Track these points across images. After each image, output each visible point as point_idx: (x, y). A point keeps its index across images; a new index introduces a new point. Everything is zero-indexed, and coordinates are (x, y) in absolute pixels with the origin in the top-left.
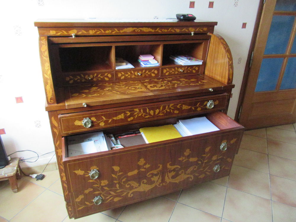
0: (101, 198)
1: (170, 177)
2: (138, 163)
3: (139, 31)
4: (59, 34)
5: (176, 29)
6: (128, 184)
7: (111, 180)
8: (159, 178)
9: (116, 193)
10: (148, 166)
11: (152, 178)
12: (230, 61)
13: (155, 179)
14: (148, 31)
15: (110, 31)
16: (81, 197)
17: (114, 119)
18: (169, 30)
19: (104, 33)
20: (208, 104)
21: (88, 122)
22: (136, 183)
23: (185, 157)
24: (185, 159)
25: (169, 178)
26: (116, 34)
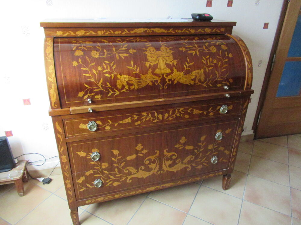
0: (101, 181)
1: (167, 165)
2: (136, 148)
3: (151, 31)
4: (66, 35)
5: (190, 29)
6: (127, 170)
7: (111, 163)
8: (156, 166)
9: (115, 177)
10: (145, 151)
11: (150, 165)
12: (250, 64)
13: (152, 166)
14: (160, 32)
15: (120, 32)
16: (82, 179)
17: (120, 123)
18: (183, 31)
19: (113, 34)
20: (222, 109)
21: (93, 125)
22: (134, 169)
23: (182, 145)
24: (181, 146)
25: (166, 167)
26: (126, 35)
